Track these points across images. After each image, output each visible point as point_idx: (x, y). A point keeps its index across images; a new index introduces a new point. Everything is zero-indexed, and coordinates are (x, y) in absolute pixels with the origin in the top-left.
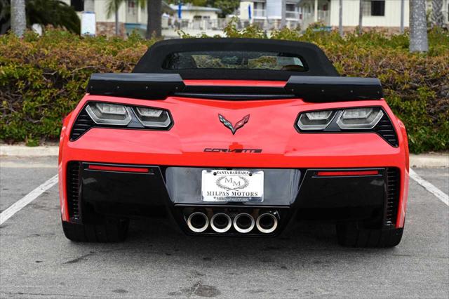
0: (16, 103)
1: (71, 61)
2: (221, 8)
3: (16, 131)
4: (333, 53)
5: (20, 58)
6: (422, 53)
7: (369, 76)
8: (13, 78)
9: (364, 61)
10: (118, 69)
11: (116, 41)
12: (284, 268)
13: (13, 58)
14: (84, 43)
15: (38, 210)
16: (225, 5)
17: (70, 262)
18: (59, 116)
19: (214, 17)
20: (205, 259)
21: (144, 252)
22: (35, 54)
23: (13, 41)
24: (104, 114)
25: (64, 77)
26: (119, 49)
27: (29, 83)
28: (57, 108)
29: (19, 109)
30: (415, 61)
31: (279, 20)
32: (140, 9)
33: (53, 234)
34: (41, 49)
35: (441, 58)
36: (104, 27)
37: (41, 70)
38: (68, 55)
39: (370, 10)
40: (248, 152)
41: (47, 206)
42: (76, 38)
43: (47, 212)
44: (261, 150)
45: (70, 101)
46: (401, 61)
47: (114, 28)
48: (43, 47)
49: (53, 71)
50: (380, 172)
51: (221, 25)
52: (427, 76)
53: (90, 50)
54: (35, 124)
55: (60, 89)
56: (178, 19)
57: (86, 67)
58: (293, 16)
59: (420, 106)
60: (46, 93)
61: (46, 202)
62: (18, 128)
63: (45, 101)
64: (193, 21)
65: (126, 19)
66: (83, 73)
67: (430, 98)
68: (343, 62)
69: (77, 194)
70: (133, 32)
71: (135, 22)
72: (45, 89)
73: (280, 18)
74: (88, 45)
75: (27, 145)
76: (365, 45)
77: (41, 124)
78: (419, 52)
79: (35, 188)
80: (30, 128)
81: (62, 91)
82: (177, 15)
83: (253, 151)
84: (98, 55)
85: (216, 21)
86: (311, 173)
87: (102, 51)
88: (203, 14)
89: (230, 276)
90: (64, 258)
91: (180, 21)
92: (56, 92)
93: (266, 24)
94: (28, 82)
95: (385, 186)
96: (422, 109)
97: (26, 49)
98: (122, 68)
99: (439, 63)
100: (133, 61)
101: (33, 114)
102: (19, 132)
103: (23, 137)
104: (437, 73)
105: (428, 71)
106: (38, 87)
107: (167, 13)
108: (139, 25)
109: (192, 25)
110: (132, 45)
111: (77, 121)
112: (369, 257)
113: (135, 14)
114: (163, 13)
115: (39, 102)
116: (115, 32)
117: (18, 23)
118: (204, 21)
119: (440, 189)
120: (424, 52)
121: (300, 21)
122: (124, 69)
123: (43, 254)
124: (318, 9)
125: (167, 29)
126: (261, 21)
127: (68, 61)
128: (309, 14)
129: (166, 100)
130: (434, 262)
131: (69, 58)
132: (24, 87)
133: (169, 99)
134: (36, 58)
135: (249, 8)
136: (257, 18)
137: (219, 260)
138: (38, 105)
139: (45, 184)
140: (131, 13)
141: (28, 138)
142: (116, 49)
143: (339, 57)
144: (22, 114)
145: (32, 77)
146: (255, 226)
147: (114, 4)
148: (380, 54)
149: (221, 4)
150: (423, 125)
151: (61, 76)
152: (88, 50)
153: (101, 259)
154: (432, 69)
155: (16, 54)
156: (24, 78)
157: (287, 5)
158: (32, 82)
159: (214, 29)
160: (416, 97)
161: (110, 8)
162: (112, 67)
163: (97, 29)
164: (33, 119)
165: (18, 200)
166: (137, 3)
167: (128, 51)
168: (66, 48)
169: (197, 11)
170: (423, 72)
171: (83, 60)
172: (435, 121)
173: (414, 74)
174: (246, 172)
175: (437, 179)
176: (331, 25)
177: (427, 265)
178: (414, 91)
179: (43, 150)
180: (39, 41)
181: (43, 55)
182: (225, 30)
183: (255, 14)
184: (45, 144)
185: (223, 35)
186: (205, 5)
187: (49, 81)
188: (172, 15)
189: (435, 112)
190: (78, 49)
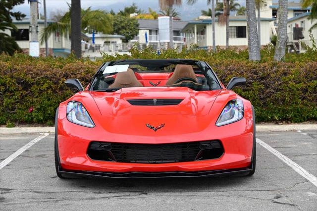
1: (34, 73)
2: (124, 35)
5: (1, 72)
6: (255, 61)
10: (64, 77)
11: (61, 60)
15: (26, 158)
16: (128, 32)
18: (27, 108)
19: (119, 42)
22: (11, 69)
25: (29, 83)
28: (26, 103)
29: (1, 105)
30: (250, 66)
31: (168, 43)
32: (63, 38)
35: (267, 64)
37: (15, 79)
38: (31, 69)
39: (236, 34)
41: (31, 156)
43: (32, 159)
45: (34, 98)
46: (241, 66)
47: (45, 52)
48: (15, 65)
49: (22, 80)
51: (125, 48)
52: (258, 75)
53: (46, 66)
54: (11, 113)
55: (27, 91)
56: (92, 44)
57: (43, 76)
58: (179, 39)
59: (254, 94)
60: (18, 94)
61: (29, 154)
62: (0, 116)
63: (18, 98)
64: (104, 46)
66: (41, 80)
67: (260, 89)
71: (60, 48)
72: (17, 91)
73: (169, 41)
74: (43, 62)
75: (7, 127)
76: (219, 58)
77: (16, 113)
78: (253, 61)
79: (20, 148)
80: (9, 116)
81: (28, 92)
82: (92, 41)
84: (50, 69)
85: (121, 45)
87: (53, 66)
88: (111, 40)
91: (94, 46)
92: (25, 93)
93: (159, 46)
94: (6, 87)
96: (255, 96)
97: (5, 66)
99: (265, 67)
100: (73, 72)
101: (10, 107)
102: (2, 119)
103: (4, 122)
104: (264, 73)
105: (259, 72)
106: (13, 90)
107: (84, 40)
108: (64, 49)
109: (103, 48)
110: (71, 62)
113: (60, 42)
114: (81, 40)
115: (14, 99)
118: (112, 45)
120: (257, 60)
121: (185, 44)
122: (67, 77)
123: (36, 175)
124: (197, 33)
125: (85, 52)
126: (155, 44)
127: (32, 73)
128: (191, 38)
131: (32, 71)
132: (4, 90)
134: (11, 72)
135: (146, 34)
136: (152, 41)
138: (13, 101)
140: (57, 41)
141: (8, 122)
142: (62, 64)
144: (3, 107)
145: (9, 83)
148: (229, 62)
149: (124, 32)
150: (257, 106)
151: (27, 82)
152: (44, 66)
154: (261, 71)
156: (4, 85)
157: (174, 31)
158: (9, 87)
159: (121, 51)
160: (252, 89)
162: (60, 76)
164: (9, 110)
165: (12, 154)
166: (62, 33)
167: (70, 66)
168: (29, 65)
169: (106, 38)
170: (256, 73)
171: (41, 72)
172: (264, 103)
173: (250, 74)
176: (207, 45)
178: (250, 85)
179: (18, 129)
181: (16, 69)
182: (129, 51)
183: (150, 39)
184: (19, 126)
185: (129, 54)
186: (113, 33)
187: (20, 86)
188: (87, 42)
189: (264, 98)
190: (38, 65)
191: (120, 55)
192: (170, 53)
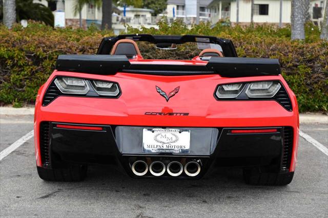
0: (6, 76)
1: (46, 46)
2: (153, 9)
3: (6, 96)
4: (236, 40)
5: (9, 43)
6: (301, 40)
7: (263, 57)
8: (4, 58)
9: (259, 47)
10: (80, 51)
11: (79, 31)
12: (205, 202)
13: (3, 43)
14: (55, 33)
15: (20, 156)
16: (157, 7)
17: (43, 197)
18: (37, 86)
19: (149, 15)
20: (144, 195)
21: (99, 189)
22: (20, 40)
23: (4, 31)
24: (68, 85)
25: (41, 57)
26: (81, 37)
27: (16, 62)
28: (36, 80)
29: (8, 81)
30: (296, 46)
31: (194, 18)
33: (31, 175)
34: (24, 37)
35: (316, 44)
36: (71, 22)
37: (24, 52)
38: (44, 41)
39: (258, 11)
40: (178, 115)
41: (27, 153)
42: (50, 28)
43: (26, 158)
44: (188, 114)
45: (45, 75)
46: (286, 46)
47: (79, 23)
48: (25, 36)
49: (33, 53)
50: (278, 130)
51: (154, 21)
52: (305, 57)
53: (60, 38)
54: (20, 91)
55: (38, 66)
56: (123, 17)
57: (57, 50)
58: (204, 15)
59: (300, 79)
60: (27, 69)
61: (26, 149)
62: (7, 94)
63: (27, 74)
64: (134, 18)
65: (87, 17)
66: (54, 54)
67: (307, 73)
68: (244, 47)
69: (47, 146)
70: (92, 25)
71: (93, 19)
72: (27, 66)
73: (195, 16)
74: (58, 34)
75: (14, 107)
76: (259, 35)
77: (24, 91)
78: (298, 40)
79: (19, 139)
80: (16, 94)
81: (40, 67)
82: (123, 14)
83: (182, 115)
84: (66, 42)
85: (150, 18)
86: (226, 131)
87: (69, 38)
88: (141, 14)
89: (164, 208)
90: (38, 194)
91: (125, 18)
92: (35, 68)
93: (185, 20)
94: (14, 60)
95: (282, 141)
96: (301, 81)
97: (14, 36)
98: (83, 51)
99: (314, 48)
100: (91, 46)
101: (18, 84)
102: (8, 97)
103: (11, 101)
104: (312, 55)
105: (306, 53)
106: (22, 64)
107: (116, 13)
108: (96, 21)
109: (133, 21)
110: (90, 34)
111: (48, 91)
112: (269, 193)
113: (93, 13)
114: (113, 12)
115: (23, 75)
116: (79, 26)
117: (8, 18)
118: (142, 18)
119: (316, 140)
120: (303, 40)
121: (209, 19)
122: (85, 51)
123: (22, 191)
124: (222, 10)
125: (116, 24)
126: (182, 19)
127: (44, 45)
128: (216, 14)
129: (116, 75)
130: (318, 197)
131: (44, 43)
132: (11, 65)
133: (118, 74)
134: (21, 43)
135: (174, 9)
136: (179, 16)
137: (156, 196)
138: (21, 77)
139: (26, 136)
140: (90, 12)
141: (15, 101)
142: (79, 37)
143: (241, 43)
144: (10, 84)
145: (18, 57)
146: (184, 171)
147: (78, 6)
148: (271, 41)
149: (153, 7)
150: (302, 92)
151: (39, 57)
152: (59, 37)
153: (66, 195)
154: (308, 52)
155: (6, 40)
156: (12, 58)
157: (200, 7)
158: (17, 61)
159: (149, 24)
160: (297, 72)
161: (76, 9)
162: (76, 50)
163: (66, 23)
164: (18, 87)
165: (5, 148)
167: (87, 39)
168: (42, 36)
169: (137, 11)
170: (302, 54)
171: (55, 45)
172: (311, 90)
173: (296, 56)
174: (177, 130)
175: (313, 132)
176: (231, 21)
177: (313, 200)
178: (295, 68)
179: (26, 110)
180: (23, 31)
181: (26, 41)
182: (157, 24)
183: (177, 14)
184: (27, 106)
185: (157, 27)
186: (142, 7)
187: (30, 60)
188: (119, 14)
189: (311, 83)
190: (51, 37)
191: (146, 29)
192: (203, 28)
